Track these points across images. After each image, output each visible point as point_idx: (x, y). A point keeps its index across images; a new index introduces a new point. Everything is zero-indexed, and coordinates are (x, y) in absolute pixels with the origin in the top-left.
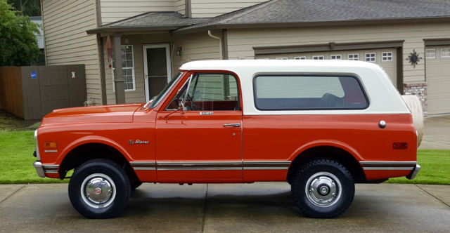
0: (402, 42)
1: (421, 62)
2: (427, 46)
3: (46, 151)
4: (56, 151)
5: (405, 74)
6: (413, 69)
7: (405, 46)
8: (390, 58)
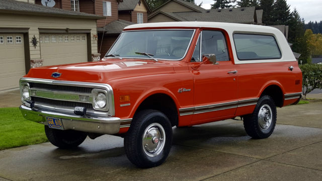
0: (28, 29)
1: (38, 44)
2: (41, 33)
3: (121, 105)
4: (129, 104)
5: (31, 53)
6: (34, 49)
7: (30, 32)
8: (20, 41)
